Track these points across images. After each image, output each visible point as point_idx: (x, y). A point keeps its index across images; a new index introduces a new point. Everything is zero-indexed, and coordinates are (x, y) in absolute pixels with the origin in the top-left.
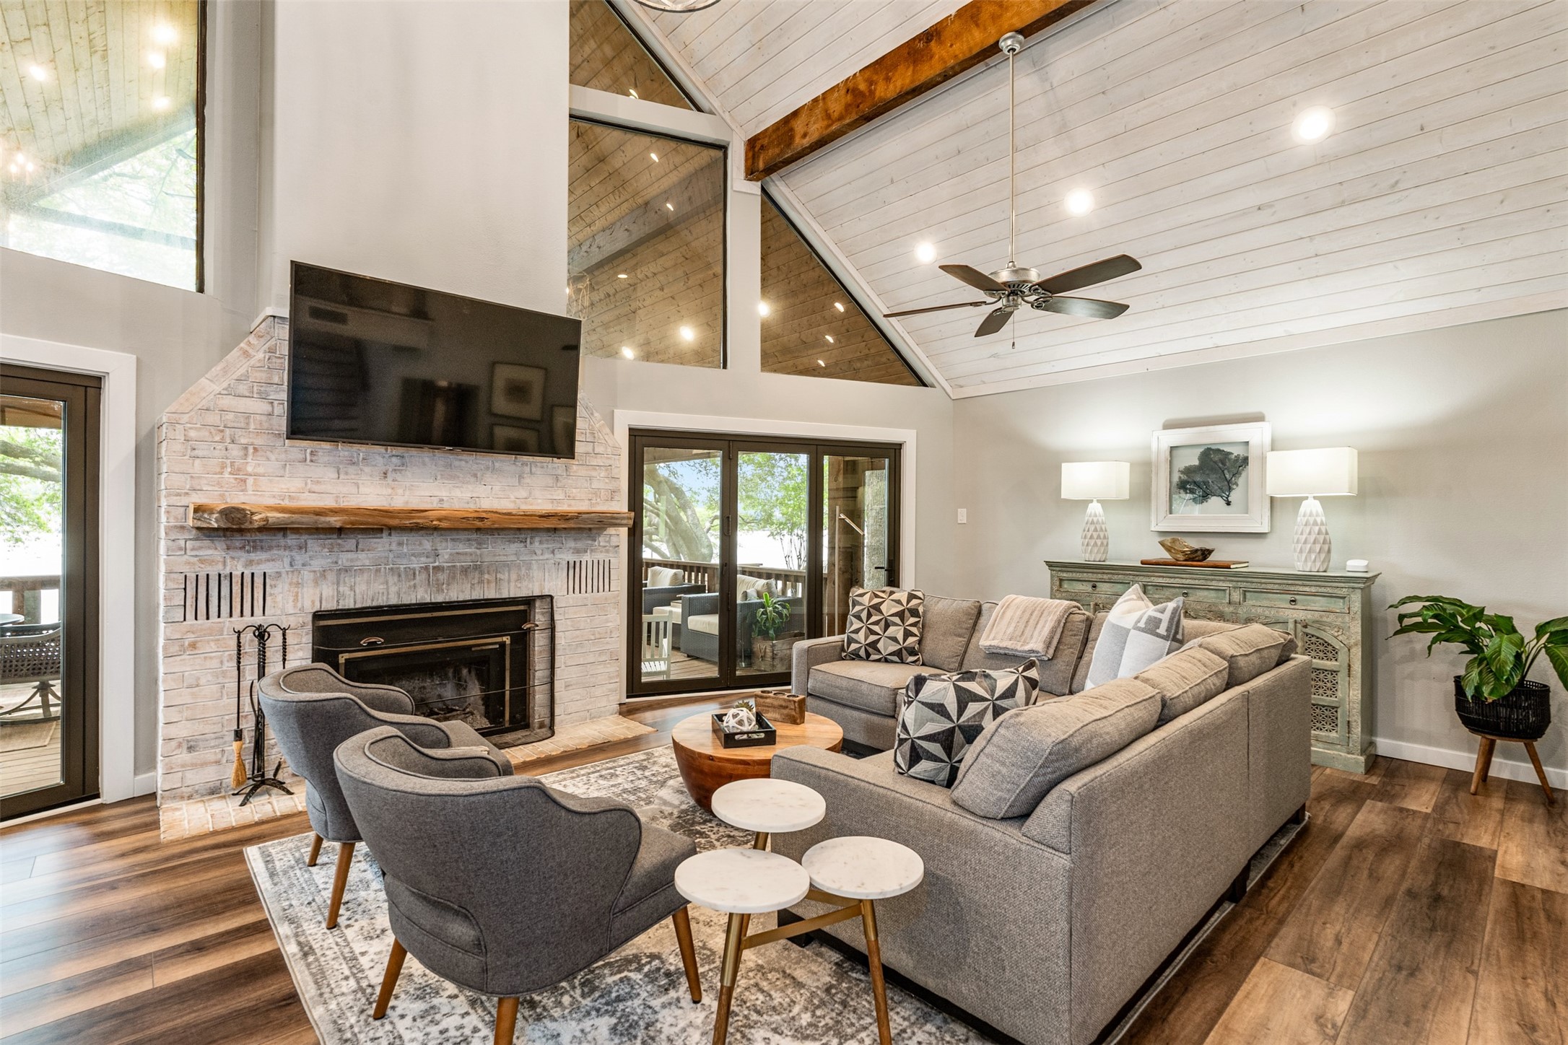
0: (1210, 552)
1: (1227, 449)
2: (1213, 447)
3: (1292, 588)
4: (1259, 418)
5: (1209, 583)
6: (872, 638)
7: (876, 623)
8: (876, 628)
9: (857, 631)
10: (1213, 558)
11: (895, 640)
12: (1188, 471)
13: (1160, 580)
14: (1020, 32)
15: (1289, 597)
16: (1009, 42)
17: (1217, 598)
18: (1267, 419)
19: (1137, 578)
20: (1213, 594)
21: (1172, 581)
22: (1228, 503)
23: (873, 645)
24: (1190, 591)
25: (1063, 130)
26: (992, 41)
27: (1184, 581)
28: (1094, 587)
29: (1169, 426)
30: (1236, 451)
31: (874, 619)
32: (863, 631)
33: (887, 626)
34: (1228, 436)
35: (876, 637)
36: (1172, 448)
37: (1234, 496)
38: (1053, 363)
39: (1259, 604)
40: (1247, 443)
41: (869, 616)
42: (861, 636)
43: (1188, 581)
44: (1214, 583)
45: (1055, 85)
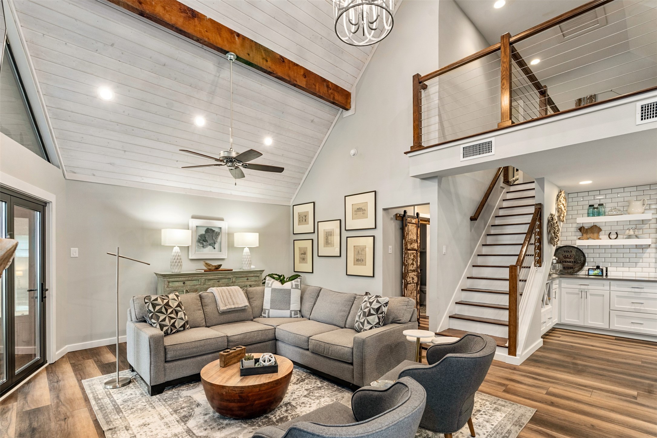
0: (220, 266)
1: (214, 229)
2: (210, 228)
3: (248, 275)
4: (222, 220)
5: (226, 276)
6: (173, 321)
7: (171, 313)
8: (172, 315)
9: (164, 320)
10: (222, 268)
11: (182, 319)
12: (201, 236)
13: (211, 277)
14: (237, 57)
15: (246, 278)
16: (232, 56)
17: (228, 281)
18: (225, 220)
19: (202, 277)
20: (227, 280)
21: (215, 277)
22: (214, 248)
23: (173, 325)
24: (220, 280)
25: (212, 93)
26: (227, 49)
27: (219, 277)
28: (184, 283)
29: (194, 217)
30: (217, 230)
31: (169, 311)
32: (167, 319)
33: (177, 313)
34: (215, 224)
35: (174, 320)
36: (197, 226)
37: (216, 246)
38: (143, 178)
39: (239, 281)
40: (221, 228)
41: (167, 310)
42: (167, 322)
43: (220, 276)
44: (228, 276)
45: (220, 77)
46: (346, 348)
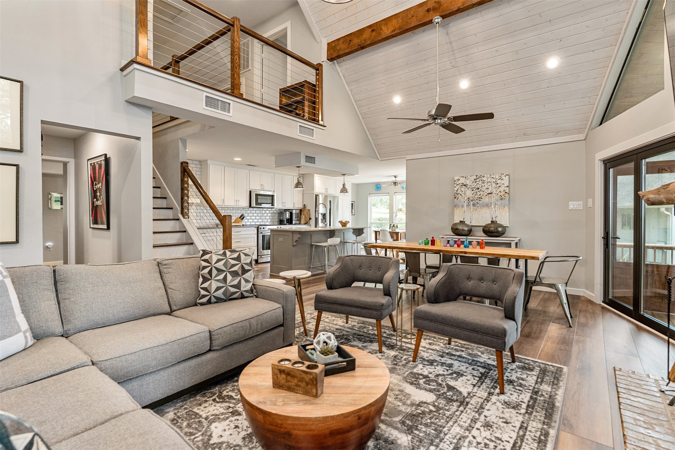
46: (277, 310)
